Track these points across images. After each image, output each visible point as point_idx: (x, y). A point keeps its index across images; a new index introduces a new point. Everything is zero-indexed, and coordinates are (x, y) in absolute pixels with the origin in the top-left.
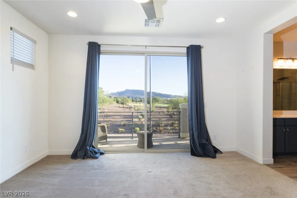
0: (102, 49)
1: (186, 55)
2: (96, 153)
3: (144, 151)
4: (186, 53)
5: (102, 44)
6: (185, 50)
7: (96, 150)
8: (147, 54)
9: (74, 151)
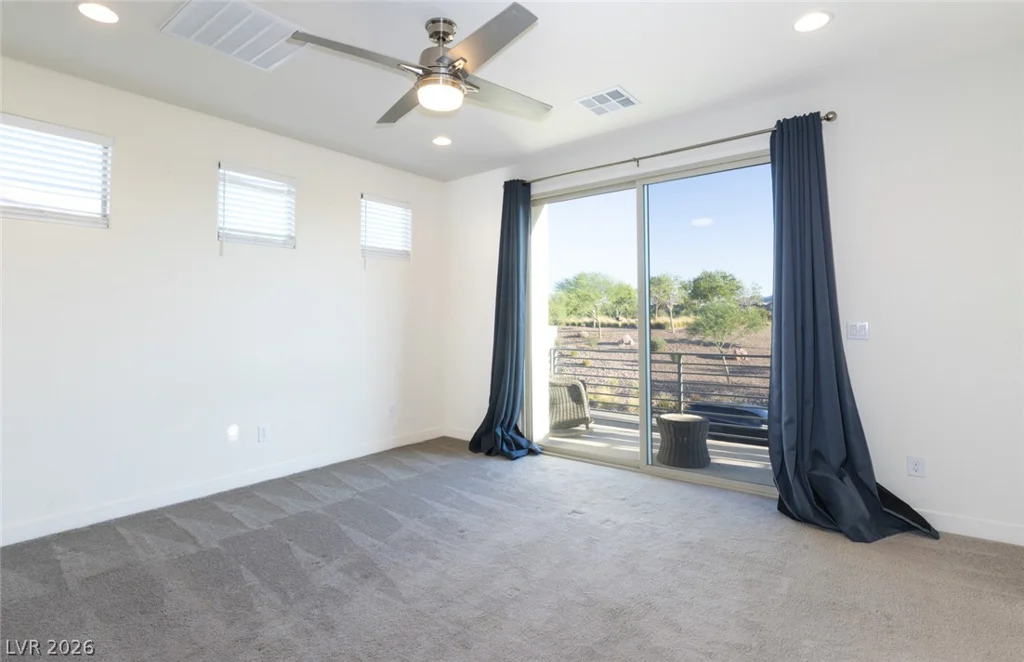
0: (535, 191)
1: (769, 159)
2: (519, 447)
3: (638, 468)
4: (769, 153)
5: (535, 181)
6: (764, 144)
7: (523, 442)
8: (640, 184)
9: (476, 433)
